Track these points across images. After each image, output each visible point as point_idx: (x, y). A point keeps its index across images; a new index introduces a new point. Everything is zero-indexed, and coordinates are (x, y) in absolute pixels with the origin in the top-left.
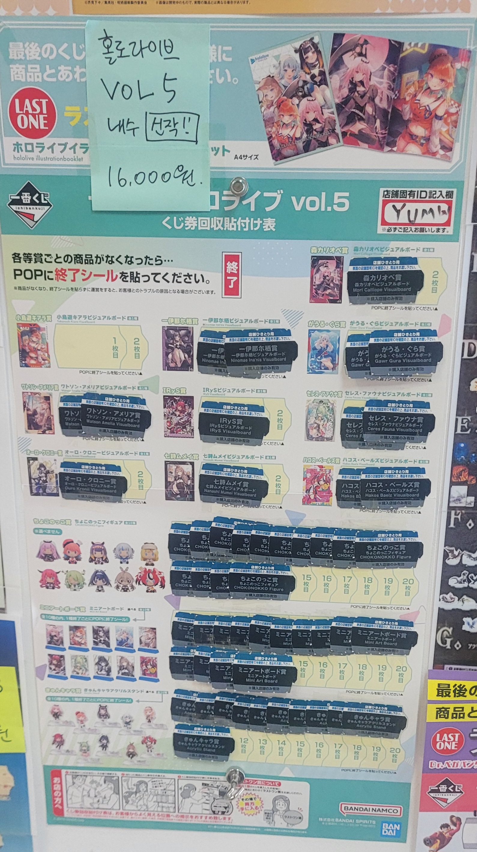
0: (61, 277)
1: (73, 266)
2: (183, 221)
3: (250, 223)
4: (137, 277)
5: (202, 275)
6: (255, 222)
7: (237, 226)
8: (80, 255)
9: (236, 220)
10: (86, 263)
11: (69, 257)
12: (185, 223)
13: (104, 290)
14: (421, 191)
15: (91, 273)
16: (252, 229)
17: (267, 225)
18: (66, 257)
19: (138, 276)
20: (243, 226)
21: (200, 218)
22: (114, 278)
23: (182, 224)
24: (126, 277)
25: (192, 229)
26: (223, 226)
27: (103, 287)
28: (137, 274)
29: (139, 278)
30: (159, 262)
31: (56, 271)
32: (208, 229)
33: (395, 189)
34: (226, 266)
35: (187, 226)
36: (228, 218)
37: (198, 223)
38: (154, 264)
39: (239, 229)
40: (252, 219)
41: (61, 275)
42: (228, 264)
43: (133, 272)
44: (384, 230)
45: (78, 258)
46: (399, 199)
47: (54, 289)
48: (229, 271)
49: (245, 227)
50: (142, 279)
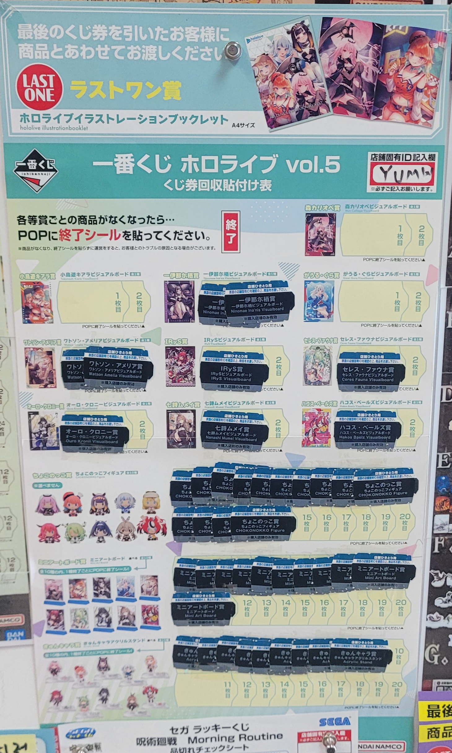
0: (65, 237)
1: (77, 226)
2: (184, 183)
3: (247, 185)
4: (139, 235)
5: (202, 233)
6: (252, 183)
7: (235, 187)
8: (84, 216)
9: (234, 182)
10: (89, 224)
11: (74, 219)
12: (185, 185)
13: (107, 249)
14: (406, 155)
15: (95, 233)
16: (249, 189)
17: (264, 186)
18: (70, 219)
19: (141, 234)
20: (241, 187)
21: (200, 181)
22: (117, 236)
23: (183, 186)
24: (128, 236)
25: (192, 190)
26: (222, 187)
27: (107, 246)
28: (140, 232)
29: (141, 236)
30: (161, 221)
31: (60, 232)
32: (208, 190)
33: (382, 153)
34: (225, 223)
35: (188, 188)
36: (227, 180)
37: (198, 185)
38: (156, 223)
39: (237, 190)
40: (250, 181)
41: (65, 236)
42: (227, 222)
43: (136, 231)
44: (373, 189)
45: (82, 219)
46: (386, 161)
47: (58, 248)
48: (228, 228)
49: (243, 188)
50: (144, 237)
